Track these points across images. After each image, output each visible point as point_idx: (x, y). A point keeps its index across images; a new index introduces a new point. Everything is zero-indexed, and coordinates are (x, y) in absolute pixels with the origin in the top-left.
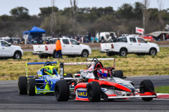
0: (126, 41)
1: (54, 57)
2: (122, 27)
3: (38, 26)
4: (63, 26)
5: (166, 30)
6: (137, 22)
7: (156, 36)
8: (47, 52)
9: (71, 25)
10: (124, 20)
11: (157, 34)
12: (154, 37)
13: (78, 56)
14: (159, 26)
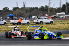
0: (42, 19)
1: (18, 25)
2: (41, 14)
3: (12, 14)
4: (21, 14)
5: (56, 15)
6: (46, 12)
7: (53, 17)
8: (15, 23)
9: (23, 13)
10: (42, 12)
11: (53, 16)
12: (52, 17)
13: (26, 24)
14: (53, 14)
